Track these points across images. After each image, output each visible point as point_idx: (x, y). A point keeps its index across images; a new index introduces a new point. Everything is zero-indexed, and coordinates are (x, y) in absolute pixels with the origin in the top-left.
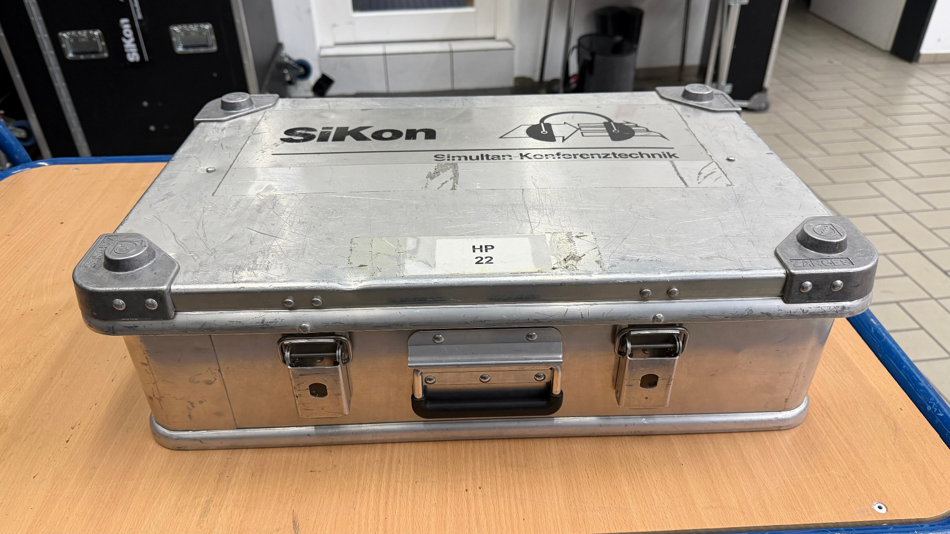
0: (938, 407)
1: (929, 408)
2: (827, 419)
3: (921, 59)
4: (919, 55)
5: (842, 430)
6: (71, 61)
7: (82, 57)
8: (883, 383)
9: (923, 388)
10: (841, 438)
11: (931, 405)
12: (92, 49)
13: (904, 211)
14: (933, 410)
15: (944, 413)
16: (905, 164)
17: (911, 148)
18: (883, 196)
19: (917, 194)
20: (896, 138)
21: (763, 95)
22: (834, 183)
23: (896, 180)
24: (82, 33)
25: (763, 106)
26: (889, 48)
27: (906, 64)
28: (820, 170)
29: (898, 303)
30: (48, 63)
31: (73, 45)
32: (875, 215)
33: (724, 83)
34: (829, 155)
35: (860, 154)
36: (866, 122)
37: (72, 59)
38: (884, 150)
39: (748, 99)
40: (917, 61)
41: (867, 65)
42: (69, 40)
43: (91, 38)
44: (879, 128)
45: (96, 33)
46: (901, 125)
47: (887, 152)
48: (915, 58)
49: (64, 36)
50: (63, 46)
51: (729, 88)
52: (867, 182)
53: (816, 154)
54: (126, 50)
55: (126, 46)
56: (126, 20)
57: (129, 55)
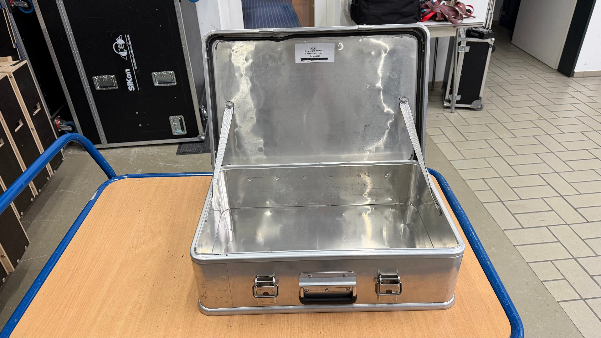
0: (507, 301)
1: (503, 301)
2: (462, 306)
3: (575, 76)
4: (574, 73)
5: (467, 311)
6: (99, 91)
7: (104, 89)
8: (488, 290)
9: (502, 293)
10: (466, 314)
11: (504, 300)
12: (110, 85)
13: (556, 172)
14: (505, 302)
15: (509, 304)
16: (559, 143)
17: (564, 133)
18: (545, 162)
19: (564, 162)
20: (555, 126)
21: (479, 101)
22: (518, 155)
23: (553, 153)
24: (105, 77)
25: (480, 107)
26: (557, 68)
27: (566, 78)
28: (510, 147)
29: (547, 227)
30: (86, 92)
31: (100, 83)
32: (539, 174)
33: (456, 95)
34: (516, 137)
35: (533, 136)
36: (539, 116)
37: (99, 90)
38: (548, 134)
39: (470, 104)
40: (572, 76)
41: (543, 78)
42: (98, 80)
43: (109, 79)
44: (546, 119)
45: (112, 77)
46: (559, 118)
47: (549, 135)
48: (571, 75)
49: (96, 78)
50: (95, 83)
51: (459, 98)
52: (536, 154)
53: (509, 137)
54: (128, 85)
55: (128, 83)
56: (129, 70)
57: (129, 87)
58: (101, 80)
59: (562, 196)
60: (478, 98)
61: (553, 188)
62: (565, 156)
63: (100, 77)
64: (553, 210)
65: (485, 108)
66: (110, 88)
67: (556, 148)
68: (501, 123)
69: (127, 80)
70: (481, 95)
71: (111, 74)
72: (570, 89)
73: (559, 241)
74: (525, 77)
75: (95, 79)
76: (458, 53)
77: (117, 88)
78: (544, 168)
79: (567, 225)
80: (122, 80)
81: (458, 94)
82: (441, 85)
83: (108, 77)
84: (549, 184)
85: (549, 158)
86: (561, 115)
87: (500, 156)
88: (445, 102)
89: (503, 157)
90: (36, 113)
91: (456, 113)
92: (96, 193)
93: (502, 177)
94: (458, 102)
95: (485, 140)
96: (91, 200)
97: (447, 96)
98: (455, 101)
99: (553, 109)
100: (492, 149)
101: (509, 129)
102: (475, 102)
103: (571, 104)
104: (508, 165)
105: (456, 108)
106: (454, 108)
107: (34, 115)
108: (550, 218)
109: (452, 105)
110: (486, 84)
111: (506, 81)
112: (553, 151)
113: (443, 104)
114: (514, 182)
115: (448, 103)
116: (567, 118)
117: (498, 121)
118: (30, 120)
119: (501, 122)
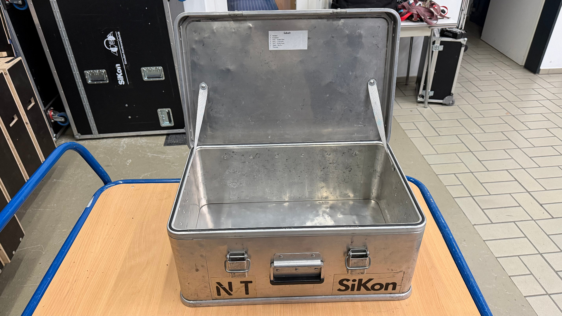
3: (541, 72)
4: (540, 70)
6: (90, 85)
7: (95, 83)
12: (101, 79)
13: (523, 168)
16: (526, 139)
17: (530, 129)
18: (513, 158)
19: (530, 158)
20: (522, 122)
21: (451, 97)
22: (487, 150)
23: (520, 149)
24: (96, 71)
25: (451, 102)
26: (523, 64)
27: (532, 74)
28: (480, 142)
29: (514, 222)
30: (78, 85)
31: (91, 77)
32: (507, 170)
33: (429, 91)
34: (485, 132)
35: (502, 132)
36: (507, 112)
37: (90, 83)
38: (515, 130)
39: (443, 99)
40: (538, 73)
41: (510, 74)
42: (89, 74)
43: (100, 73)
44: (513, 116)
45: (103, 71)
46: (526, 114)
47: (517, 131)
48: (537, 72)
49: (87, 72)
50: (86, 77)
51: (432, 94)
52: (504, 150)
53: (478, 132)
54: (118, 79)
55: (118, 77)
56: (119, 65)
57: (119, 82)
58: (93, 74)
59: (529, 192)
60: (450, 94)
61: (520, 184)
62: (531, 152)
63: (92, 71)
64: (520, 206)
65: (455, 104)
66: (101, 82)
67: (523, 144)
68: (471, 119)
69: (117, 74)
70: (453, 91)
71: (102, 69)
72: (536, 86)
73: (526, 237)
74: (493, 73)
75: (87, 73)
76: (433, 52)
77: (108, 81)
78: (511, 165)
79: (533, 221)
80: (112, 74)
81: (431, 90)
82: (415, 80)
83: (99, 72)
84: (516, 180)
85: (517, 154)
86: (528, 111)
87: (471, 151)
88: (418, 97)
89: (473, 152)
90: (30, 107)
91: (429, 108)
92: (92, 199)
93: (472, 173)
94: (431, 98)
95: (456, 135)
96: (88, 206)
97: (421, 92)
98: (428, 96)
99: (519, 105)
100: (463, 144)
101: (478, 124)
102: (447, 98)
103: (537, 100)
104: (478, 160)
105: (429, 103)
106: (427, 103)
107: (28, 109)
108: (517, 214)
109: (425, 100)
110: (458, 79)
111: (475, 77)
112: (520, 147)
113: (417, 99)
114: (483, 177)
115: (422, 98)
116: (533, 115)
117: (469, 117)
118: (24, 115)
119: (471, 117)
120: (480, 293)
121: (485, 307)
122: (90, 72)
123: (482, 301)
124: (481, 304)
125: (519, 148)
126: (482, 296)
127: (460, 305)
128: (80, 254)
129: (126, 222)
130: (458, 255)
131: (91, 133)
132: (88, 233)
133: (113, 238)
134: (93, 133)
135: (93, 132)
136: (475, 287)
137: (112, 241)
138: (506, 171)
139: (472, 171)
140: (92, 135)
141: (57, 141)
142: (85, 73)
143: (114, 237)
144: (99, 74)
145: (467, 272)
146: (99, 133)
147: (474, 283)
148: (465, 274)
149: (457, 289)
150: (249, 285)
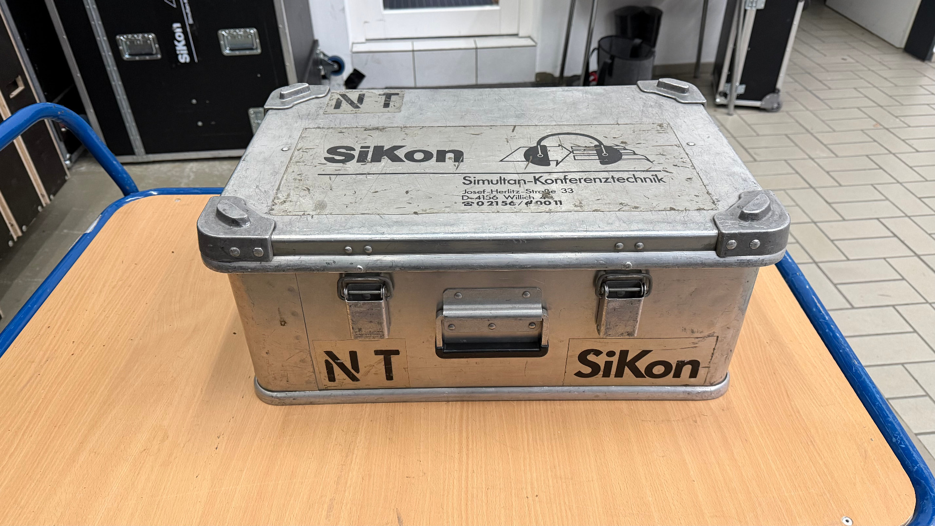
0: (902, 439)
1: (894, 440)
3: (933, 58)
4: (932, 54)
6: (128, 62)
7: (137, 58)
8: (859, 416)
9: (891, 423)
11: (896, 437)
12: (147, 51)
14: (897, 441)
16: (911, 167)
17: (917, 151)
18: (887, 199)
19: (920, 198)
20: (903, 140)
21: (775, 95)
22: (840, 185)
23: (901, 183)
24: (138, 36)
25: (775, 105)
26: (903, 46)
27: (919, 62)
28: (828, 172)
29: (893, 306)
30: (106, 63)
31: (129, 47)
32: (878, 219)
33: (738, 84)
34: (837, 156)
35: (867, 156)
36: (875, 123)
37: (129, 60)
38: (891, 152)
39: (760, 99)
40: (930, 59)
41: (880, 62)
42: (126, 42)
43: (146, 40)
44: (887, 129)
45: (150, 36)
46: (909, 126)
47: (894, 154)
48: (928, 57)
49: (122, 38)
50: (121, 48)
51: (741, 89)
52: (872, 185)
53: (825, 155)
54: (178, 52)
55: (177, 48)
56: (179, 25)
57: (180, 57)
58: (132, 42)
59: (919, 256)
60: (773, 90)
61: (903, 242)
62: (921, 189)
63: (130, 36)
64: (903, 279)
65: (784, 108)
66: (148, 58)
67: (907, 175)
68: (812, 134)
69: (176, 43)
70: (780, 85)
71: (149, 32)
72: (925, 81)
73: (915, 331)
74: (850, 60)
75: (122, 40)
76: (745, 11)
77: (159, 56)
78: (884, 209)
79: (928, 305)
80: (167, 42)
81: (741, 83)
82: (711, 69)
83: (143, 37)
84: (895, 236)
85: (895, 192)
87: (811, 187)
88: (718, 96)
89: (817, 189)
90: (14, 93)
91: (735, 116)
92: (98, 219)
93: (815, 223)
94: (740, 97)
95: (785, 160)
96: (88, 232)
97: (723, 86)
98: (734, 95)
99: (898, 113)
100: (797, 176)
101: (825, 143)
102: (768, 97)
103: (928, 105)
104: (825, 203)
105: (737, 107)
106: (732, 107)
107: (11, 97)
108: (899, 293)
109: (730, 100)
110: (788, 69)
111: (818, 66)
112: (900, 181)
113: (715, 99)
114: (836, 230)
115: (723, 98)
116: (922, 128)
117: (807, 130)
118: (4, 106)
119: (812, 131)
120: (875, 387)
121: (887, 412)
122: (127, 39)
123: (881, 403)
124: (879, 407)
125: (898, 182)
126: (878, 392)
127: (833, 411)
128: (63, 312)
129: (158, 259)
130: (825, 319)
131: (131, 152)
132: (82, 276)
133: (130, 286)
134: (137, 153)
135: (136, 150)
136: (864, 376)
137: (128, 291)
138: (876, 221)
139: (815, 220)
140: (134, 157)
141: (72, 166)
142: (118, 40)
143: (133, 284)
144: (143, 41)
145: (844, 349)
146: (148, 151)
147: (860, 369)
148: (840, 353)
149: (825, 381)
150: (394, 358)
